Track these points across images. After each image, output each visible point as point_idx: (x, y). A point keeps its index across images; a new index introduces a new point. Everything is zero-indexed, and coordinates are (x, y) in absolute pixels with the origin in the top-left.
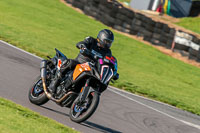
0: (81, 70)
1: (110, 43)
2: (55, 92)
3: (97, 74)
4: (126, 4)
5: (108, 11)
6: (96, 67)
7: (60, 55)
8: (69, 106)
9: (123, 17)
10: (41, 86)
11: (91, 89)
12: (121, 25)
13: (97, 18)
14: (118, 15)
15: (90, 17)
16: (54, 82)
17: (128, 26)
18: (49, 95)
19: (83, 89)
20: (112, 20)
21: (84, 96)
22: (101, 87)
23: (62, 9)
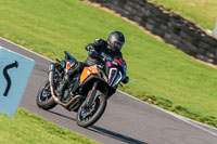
0: (89, 73)
1: (121, 45)
2: (62, 96)
3: (105, 77)
4: (209, 32)
5: (191, 39)
6: (104, 69)
7: (69, 58)
8: (76, 110)
9: (206, 46)
10: (48, 90)
11: (98, 93)
12: (205, 55)
13: (178, 47)
14: (201, 43)
15: (171, 46)
16: (61, 86)
17: (212, 55)
18: (57, 99)
19: (90, 92)
20: (194, 48)
21: (91, 100)
22: (109, 91)
23: (141, 37)
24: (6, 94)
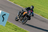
0: (25, 13)
1: (33, 9)
7: (22, 10)
18: (19, 19)
21: (25, 19)
24: (3, 21)
